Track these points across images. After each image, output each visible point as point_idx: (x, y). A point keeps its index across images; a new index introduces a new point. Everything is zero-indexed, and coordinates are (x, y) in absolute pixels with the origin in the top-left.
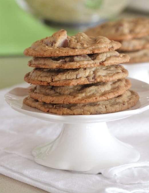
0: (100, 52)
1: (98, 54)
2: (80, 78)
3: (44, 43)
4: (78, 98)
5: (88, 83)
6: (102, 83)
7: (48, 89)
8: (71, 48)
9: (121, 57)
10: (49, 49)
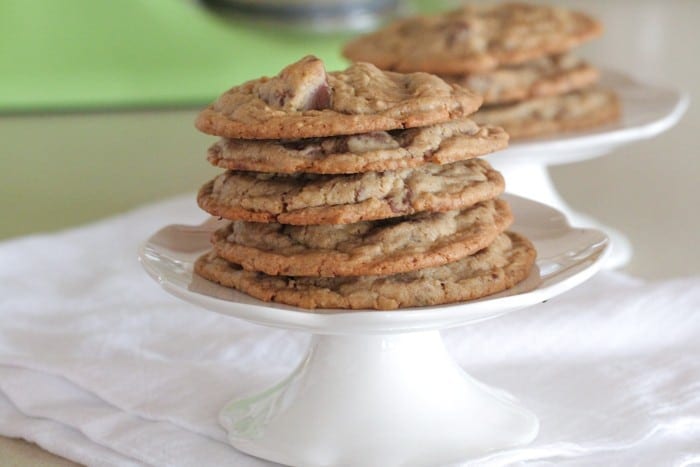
0: (424, 123)
1: (417, 130)
2: (368, 200)
3: (257, 95)
4: (360, 260)
5: (392, 215)
6: (429, 213)
7: (270, 232)
8: (338, 111)
9: (484, 138)
10: (274, 114)
